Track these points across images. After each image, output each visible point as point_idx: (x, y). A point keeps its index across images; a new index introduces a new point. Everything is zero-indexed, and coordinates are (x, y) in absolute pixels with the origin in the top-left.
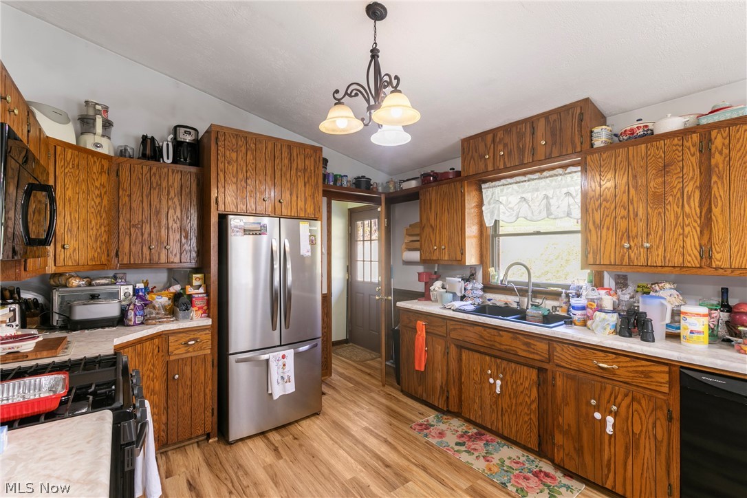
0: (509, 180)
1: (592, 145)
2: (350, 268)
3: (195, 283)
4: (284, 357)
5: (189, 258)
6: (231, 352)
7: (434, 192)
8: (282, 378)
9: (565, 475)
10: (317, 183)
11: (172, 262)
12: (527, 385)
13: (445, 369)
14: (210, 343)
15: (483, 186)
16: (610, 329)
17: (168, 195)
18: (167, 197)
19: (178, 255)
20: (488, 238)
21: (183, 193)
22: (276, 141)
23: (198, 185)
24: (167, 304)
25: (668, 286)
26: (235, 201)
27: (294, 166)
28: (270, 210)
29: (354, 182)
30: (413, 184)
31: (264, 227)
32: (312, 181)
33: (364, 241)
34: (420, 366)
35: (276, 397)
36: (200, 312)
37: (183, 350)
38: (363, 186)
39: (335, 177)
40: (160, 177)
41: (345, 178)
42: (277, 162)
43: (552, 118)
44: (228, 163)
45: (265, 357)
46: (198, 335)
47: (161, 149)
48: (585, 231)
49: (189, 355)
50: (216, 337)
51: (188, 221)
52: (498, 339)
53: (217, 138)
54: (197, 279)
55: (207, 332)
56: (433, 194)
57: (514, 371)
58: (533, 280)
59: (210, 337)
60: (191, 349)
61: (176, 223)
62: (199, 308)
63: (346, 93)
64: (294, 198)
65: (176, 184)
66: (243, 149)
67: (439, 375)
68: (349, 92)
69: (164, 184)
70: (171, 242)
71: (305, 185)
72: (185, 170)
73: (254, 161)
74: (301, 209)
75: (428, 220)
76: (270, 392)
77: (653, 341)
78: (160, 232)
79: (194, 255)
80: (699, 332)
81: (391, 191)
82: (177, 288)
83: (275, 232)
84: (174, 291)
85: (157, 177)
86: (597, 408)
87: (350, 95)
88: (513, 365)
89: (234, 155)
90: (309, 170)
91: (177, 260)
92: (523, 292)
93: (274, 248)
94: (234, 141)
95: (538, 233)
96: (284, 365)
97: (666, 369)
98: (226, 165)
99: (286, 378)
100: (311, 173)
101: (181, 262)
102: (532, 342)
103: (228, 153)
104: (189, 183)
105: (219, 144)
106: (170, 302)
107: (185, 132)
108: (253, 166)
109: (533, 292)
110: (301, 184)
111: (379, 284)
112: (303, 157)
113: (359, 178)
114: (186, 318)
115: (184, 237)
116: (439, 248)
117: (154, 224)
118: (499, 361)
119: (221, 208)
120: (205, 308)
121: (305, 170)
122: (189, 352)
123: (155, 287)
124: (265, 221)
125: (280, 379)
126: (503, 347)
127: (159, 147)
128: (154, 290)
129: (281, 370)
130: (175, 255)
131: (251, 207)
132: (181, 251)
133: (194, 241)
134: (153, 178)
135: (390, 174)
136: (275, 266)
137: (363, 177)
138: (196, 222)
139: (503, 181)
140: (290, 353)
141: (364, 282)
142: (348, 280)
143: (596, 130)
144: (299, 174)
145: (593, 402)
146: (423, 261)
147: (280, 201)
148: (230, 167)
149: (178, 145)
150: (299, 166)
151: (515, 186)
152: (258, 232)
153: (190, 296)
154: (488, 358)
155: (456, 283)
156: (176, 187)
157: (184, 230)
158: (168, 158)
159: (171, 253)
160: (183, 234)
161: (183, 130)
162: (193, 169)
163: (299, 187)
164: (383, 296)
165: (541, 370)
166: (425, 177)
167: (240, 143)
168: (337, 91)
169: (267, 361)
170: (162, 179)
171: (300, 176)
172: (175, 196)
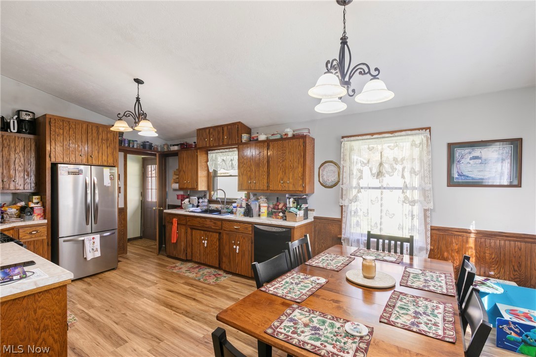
0: (218, 151)
1: (242, 141)
2: (143, 193)
3: (35, 201)
4: (93, 238)
5: (30, 187)
6: (60, 236)
7: (185, 154)
8: (93, 249)
9: (226, 274)
10: (115, 147)
11: (18, 189)
12: (215, 241)
13: (185, 240)
14: (46, 232)
15: (209, 152)
16: (242, 214)
17: (15, 151)
18: (14, 152)
19: (22, 186)
20: (211, 178)
21: (26, 150)
22: (88, 124)
23: (36, 145)
24: (16, 212)
25: (263, 197)
26: (62, 156)
27: (100, 137)
28: (84, 161)
29: (142, 144)
30: (176, 148)
31: (81, 171)
32: (112, 146)
33: (151, 177)
34: (174, 240)
35: (89, 259)
36: (39, 217)
37: (28, 236)
38: (147, 147)
39: (129, 141)
40: (9, 141)
41: (135, 142)
42: (89, 135)
43: (229, 127)
44: (58, 135)
45: (82, 238)
46: (38, 228)
47: (9, 124)
48: (239, 176)
49: (32, 239)
50: (50, 230)
51: (29, 166)
52: (205, 222)
53: (50, 122)
54: (36, 199)
55: (44, 227)
56: (184, 154)
57: (211, 236)
58: (226, 197)
59: (46, 230)
60: (33, 236)
61: (21, 167)
62: (38, 215)
63: (124, 115)
64: (100, 154)
65: (20, 145)
66: (67, 128)
67: (183, 244)
68: (125, 115)
69: (12, 145)
70: (17, 179)
71: (107, 148)
72: (27, 137)
73: (74, 135)
74: (105, 161)
75: (182, 167)
76: (85, 257)
77: (253, 217)
78: (10, 172)
79: (33, 185)
80: (264, 213)
81: (166, 150)
82: (23, 204)
83: (88, 173)
84: (20, 205)
85: (8, 141)
86: (234, 244)
87: (126, 116)
88: (211, 233)
89: (61, 131)
90: (110, 140)
91: (21, 188)
92: (223, 203)
93: (87, 182)
94: (61, 123)
95: (231, 176)
96: (94, 243)
97: (251, 225)
98: (56, 136)
99: (95, 249)
100: (111, 141)
101: (24, 189)
102: (216, 222)
103: (57, 130)
104: (29, 144)
105: (51, 125)
106: (18, 211)
107: (26, 114)
108: (74, 137)
109: (227, 202)
110: (104, 147)
111: (156, 202)
112: (106, 132)
113: (145, 142)
114: (29, 220)
115: (27, 175)
116: (187, 182)
117: (5, 167)
118: (206, 232)
119: (53, 160)
120: (42, 214)
121: (107, 140)
122: (32, 238)
123: (5, 204)
124: (82, 167)
125: (91, 250)
126: (207, 226)
127: (7, 122)
128: (5, 205)
129: (92, 245)
130: (20, 185)
131: (72, 159)
132: (24, 183)
133: (33, 178)
134: (4, 141)
135: (166, 140)
136: (88, 192)
137: (148, 142)
138: (34, 167)
139: (216, 151)
140: (97, 237)
141: (152, 202)
142: (142, 201)
143: (243, 135)
144: (103, 141)
145: (233, 242)
146: (180, 189)
147: (91, 156)
148: (59, 138)
149: (20, 122)
150: (104, 138)
151: (221, 154)
152: (77, 173)
153: (32, 208)
154: (202, 232)
155: (194, 199)
156: (20, 147)
157: (27, 171)
158: (14, 129)
159: (18, 184)
160: (26, 173)
161: (24, 113)
162: (32, 136)
163: (104, 148)
164: (157, 208)
165: (220, 233)
166: (182, 145)
167: (65, 124)
168: (119, 114)
169: (83, 241)
170: (11, 142)
171: (104, 143)
172: (20, 152)
